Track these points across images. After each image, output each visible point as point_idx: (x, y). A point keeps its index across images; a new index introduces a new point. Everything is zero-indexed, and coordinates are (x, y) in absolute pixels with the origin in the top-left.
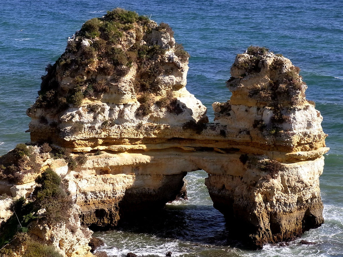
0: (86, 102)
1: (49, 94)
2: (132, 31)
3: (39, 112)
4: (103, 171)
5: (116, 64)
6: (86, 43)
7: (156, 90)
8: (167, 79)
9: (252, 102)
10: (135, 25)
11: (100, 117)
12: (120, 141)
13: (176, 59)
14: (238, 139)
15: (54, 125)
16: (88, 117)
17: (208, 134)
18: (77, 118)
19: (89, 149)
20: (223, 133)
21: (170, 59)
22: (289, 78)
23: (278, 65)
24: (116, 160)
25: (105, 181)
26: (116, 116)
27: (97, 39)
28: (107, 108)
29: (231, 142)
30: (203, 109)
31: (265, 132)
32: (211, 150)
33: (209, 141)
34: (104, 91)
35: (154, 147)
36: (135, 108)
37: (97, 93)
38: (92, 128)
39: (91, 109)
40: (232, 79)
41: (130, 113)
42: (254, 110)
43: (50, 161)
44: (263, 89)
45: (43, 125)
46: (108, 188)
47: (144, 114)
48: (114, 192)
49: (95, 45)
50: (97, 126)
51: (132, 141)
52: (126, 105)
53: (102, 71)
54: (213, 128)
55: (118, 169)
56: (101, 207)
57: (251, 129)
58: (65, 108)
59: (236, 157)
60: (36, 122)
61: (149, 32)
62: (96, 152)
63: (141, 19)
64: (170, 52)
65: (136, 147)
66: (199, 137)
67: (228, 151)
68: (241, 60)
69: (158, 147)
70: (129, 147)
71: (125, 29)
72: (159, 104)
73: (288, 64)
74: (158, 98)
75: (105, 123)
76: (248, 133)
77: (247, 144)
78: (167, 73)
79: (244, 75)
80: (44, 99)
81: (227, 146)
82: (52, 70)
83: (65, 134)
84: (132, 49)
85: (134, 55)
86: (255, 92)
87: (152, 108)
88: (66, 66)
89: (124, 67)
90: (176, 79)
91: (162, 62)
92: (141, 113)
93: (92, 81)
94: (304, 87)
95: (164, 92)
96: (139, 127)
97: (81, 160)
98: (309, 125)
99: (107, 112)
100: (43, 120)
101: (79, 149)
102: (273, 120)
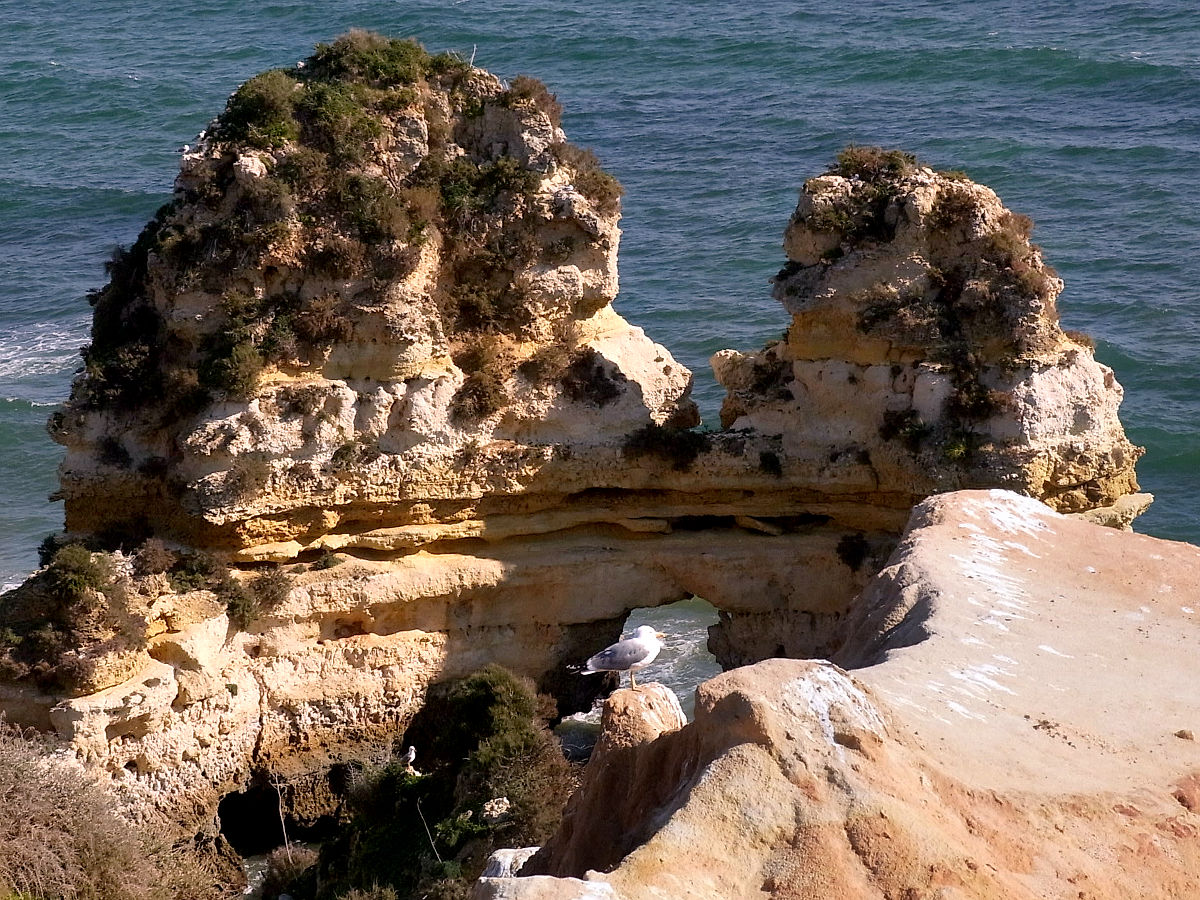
0: (272, 379)
1: (129, 359)
2: (412, 112)
3: (97, 425)
4: (344, 627)
5: (372, 235)
6: (253, 164)
7: (516, 321)
8: (552, 278)
9: (870, 349)
10: (422, 90)
11: (327, 432)
12: (400, 512)
13: (582, 205)
14: (826, 482)
15: (154, 468)
16: (283, 434)
17: (714, 470)
18: (244, 441)
19: (293, 549)
20: (770, 464)
21: (560, 206)
22: (997, 256)
23: (955, 212)
24: (389, 581)
25: (355, 659)
26: (381, 422)
27: (291, 148)
28: (350, 396)
29: (797, 494)
30: (681, 375)
31: (926, 453)
32: (726, 524)
33: (719, 495)
34: (335, 335)
35: (521, 526)
36: (448, 391)
37: (310, 343)
38: (299, 473)
39: (294, 405)
40: (793, 267)
41: (431, 411)
42: (879, 374)
43: (166, 603)
44: (909, 300)
45: (115, 472)
46: (369, 684)
47: (483, 411)
48: (391, 698)
49: (285, 170)
50: (316, 463)
51: (444, 510)
52: (414, 383)
53: (322, 263)
54: (734, 448)
55: (398, 616)
56: (348, 754)
57: (873, 443)
58: (196, 405)
59: (820, 545)
60: (83, 461)
61: (473, 113)
62: (319, 559)
63: (438, 66)
64: (556, 183)
65: (459, 530)
66: (681, 482)
67: (788, 525)
68: (821, 199)
69: (538, 525)
70: (434, 531)
71: (388, 107)
72: (530, 371)
73: (991, 207)
74: (525, 351)
75: (343, 452)
76: (864, 458)
77: (862, 497)
78: (552, 257)
79: (835, 254)
80: (114, 375)
81: (788, 509)
82: (128, 269)
83: (206, 500)
84: (417, 179)
85: (428, 199)
86: (880, 313)
87: (509, 386)
88: (186, 255)
89: (401, 245)
90: (583, 278)
91: (532, 218)
92: (470, 406)
93: (284, 304)
94: (1054, 284)
95: (544, 326)
96: (467, 456)
97: (270, 592)
98: (1082, 419)
99: (348, 412)
100: (111, 451)
101: (257, 550)
102: (953, 408)
